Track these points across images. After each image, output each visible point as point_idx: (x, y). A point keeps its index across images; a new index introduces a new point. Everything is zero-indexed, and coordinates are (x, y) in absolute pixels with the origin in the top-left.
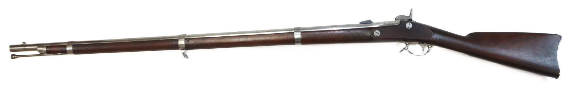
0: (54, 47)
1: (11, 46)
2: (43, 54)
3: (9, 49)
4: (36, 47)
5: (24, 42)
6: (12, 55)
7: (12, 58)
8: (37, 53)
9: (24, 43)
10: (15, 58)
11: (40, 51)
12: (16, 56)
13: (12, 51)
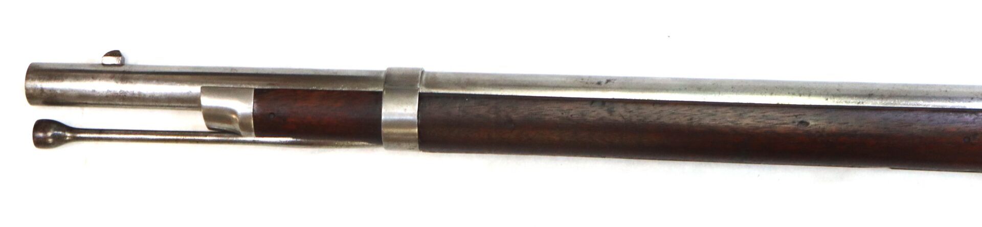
0: (308, 94)
1: (35, 72)
2: (235, 133)
3: (19, 84)
4: (195, 89)
5: (115, 53)
6: (41, 125)
7: (40, 143)
8: (194, 121)
9: (113, 60)
10: (59, 141)
11: (211, 115)
12: (68, 135)
13: (34, 97)
